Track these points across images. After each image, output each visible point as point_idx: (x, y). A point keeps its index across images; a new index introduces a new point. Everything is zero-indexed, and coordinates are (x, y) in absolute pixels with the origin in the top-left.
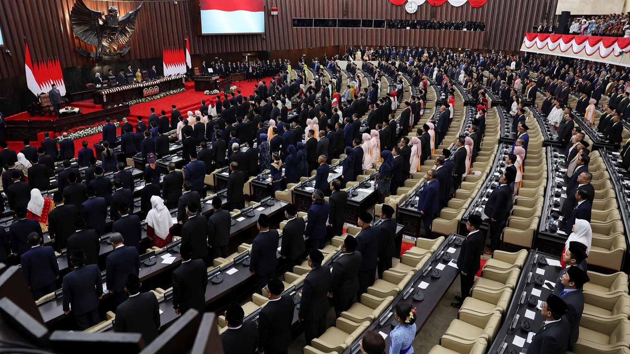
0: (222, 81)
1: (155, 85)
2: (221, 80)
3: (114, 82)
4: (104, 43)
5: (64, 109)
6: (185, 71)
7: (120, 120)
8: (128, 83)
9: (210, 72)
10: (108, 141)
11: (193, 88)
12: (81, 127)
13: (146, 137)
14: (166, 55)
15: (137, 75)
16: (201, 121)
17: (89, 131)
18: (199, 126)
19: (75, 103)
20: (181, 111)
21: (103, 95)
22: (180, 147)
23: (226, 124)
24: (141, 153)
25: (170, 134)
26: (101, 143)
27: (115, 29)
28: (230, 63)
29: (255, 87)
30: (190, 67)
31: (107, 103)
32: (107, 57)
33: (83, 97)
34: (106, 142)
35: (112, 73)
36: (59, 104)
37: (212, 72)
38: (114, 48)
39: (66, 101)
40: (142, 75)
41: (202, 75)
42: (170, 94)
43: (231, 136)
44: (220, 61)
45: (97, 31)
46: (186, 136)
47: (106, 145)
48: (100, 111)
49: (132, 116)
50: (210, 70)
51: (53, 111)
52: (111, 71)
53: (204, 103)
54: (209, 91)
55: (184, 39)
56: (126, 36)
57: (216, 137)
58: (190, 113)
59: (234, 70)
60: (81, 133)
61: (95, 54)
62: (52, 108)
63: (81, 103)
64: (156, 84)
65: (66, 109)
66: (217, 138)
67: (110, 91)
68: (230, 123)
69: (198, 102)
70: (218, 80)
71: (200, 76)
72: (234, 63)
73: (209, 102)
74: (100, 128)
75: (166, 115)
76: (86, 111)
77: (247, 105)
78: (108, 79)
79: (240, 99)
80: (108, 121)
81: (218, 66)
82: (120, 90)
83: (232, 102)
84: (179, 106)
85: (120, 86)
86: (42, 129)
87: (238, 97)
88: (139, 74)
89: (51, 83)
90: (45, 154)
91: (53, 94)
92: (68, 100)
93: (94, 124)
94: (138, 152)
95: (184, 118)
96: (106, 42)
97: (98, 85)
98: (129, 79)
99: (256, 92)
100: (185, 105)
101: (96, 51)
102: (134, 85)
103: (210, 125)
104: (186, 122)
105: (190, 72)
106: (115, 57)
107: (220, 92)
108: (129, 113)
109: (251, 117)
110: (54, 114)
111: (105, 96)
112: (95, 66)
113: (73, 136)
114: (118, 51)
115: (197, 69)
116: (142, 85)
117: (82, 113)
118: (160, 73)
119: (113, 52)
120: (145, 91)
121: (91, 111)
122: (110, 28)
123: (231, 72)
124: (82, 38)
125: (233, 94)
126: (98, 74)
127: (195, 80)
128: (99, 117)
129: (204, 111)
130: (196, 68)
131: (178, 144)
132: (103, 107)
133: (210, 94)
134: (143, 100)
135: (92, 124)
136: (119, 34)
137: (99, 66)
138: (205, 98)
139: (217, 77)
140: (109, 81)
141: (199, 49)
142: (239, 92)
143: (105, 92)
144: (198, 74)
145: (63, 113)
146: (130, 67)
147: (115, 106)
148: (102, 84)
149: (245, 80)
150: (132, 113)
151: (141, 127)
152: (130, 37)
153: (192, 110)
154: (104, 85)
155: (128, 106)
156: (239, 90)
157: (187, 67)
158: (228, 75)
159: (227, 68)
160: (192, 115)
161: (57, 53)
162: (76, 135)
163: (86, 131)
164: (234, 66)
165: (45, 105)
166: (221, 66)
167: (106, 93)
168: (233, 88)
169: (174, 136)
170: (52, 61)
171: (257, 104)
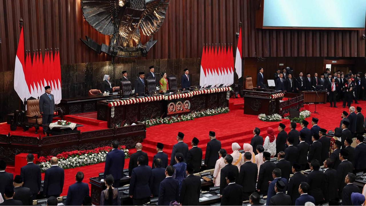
0: (288, 102)
1: (186, 99)
2: (287, 99)
3: (127, 90)
4: (122, 34)
5: (57, 123)
6: (232, 82)
7: (131, 147)
8: (147, 93)
9: (270, 85)
10: (113, 175)
11: (241, 109)
12: (75, 152)
13: (167, 177)
14: (205, 56)
15: (162, 83)
16: (252, 160)
17: (85, 158)
18: (249, 168)
19: (71, 116)
20: (222, 142)
21: (110, 108)
22: (215, 197)
23: (293, 170)
24: (157, 199)
25: (203, 176)
26: (100, 177)
27: (138, 14)
28: (301, 74)
29: (343, 115)
30: (240, 76)
31: (116, 120)
32: (123, 53)
33: (82, 108)
34: (110, 176)
35: (127, 77)
36: (50, 116)
37: (274, 85)
38: (134, 41)
39: (59, 111)
40: (168, 83)
41: (258, 90)
42: (207, 115)
43: (300, 190)
44: (286, 69)
45: (114, 15)
46: (228, 181)
47: (109, 182)
48: (104, 131)
49: (149, 142)
50: (271, 83)
51: (41, 125)
52: (126, 74)
53: (258, 133)
54: (267, 115)
55: (234, 33)
56: (152, 24)
57: (276, 188)
58: (235, 145)
59: (308, 85)
60: (74, 160)
61: (108, 48)
62: (40, 121)
63: (79, 117)
64: (188, 98)
65: (60, 123)
66: (278, 190)
67: (121, 103)
68: (298, 168)
69: (248, 130)
70: (281, 98)
71: (254, 91)
72: (309, 75)
73: (266, 132)
74: (102, 156)
75: (200, 146)
76: (84, 129)
77: (326, 143)
78: (121, 85)
79: (315, 132)
80: (116, 147)
81: (283, 78)
82: (135, 102)
83: (303, 135)
84: (219, 134)
85: (136, 97)
86: (24, 149)
87: (312, 129)
88: (164, 80)
89: (44, 85)
90: (23, 186)
91: (45, 101)
92: (62, 111)
93: (93, 149)
94: (153, 198)
95: (227, 154)
96: (125, 31)
97: (105, 92)
98: (150, 86)
99: (345, 122)
100: (228, 133)
101: (110, 43)
102: (156, 96)
103: (267, 169)
104: (230, 160)
105: (238, 83)
106: (134, 54)
107: (283, 117)
108: (145, 137)
109: (334, 164)
110: (41, 128)
111: (113, 110)
112: (106, 65)
113: (62, 163)
114: (139, 46)
115: (249, 81)
116: (166, 98)
117: (79, 132)
118: (195, 82)
119: (132, 46)
120: (170, 108)
121: (92, 129)
122: (132, 12)
123: (302, 89)
124: (93, 24)
125: (305, 123)
126: (107, 77)
127: (246, 96)
128: (102, 139)
129: (258, 146)
130: (248, 78)
131: (213, 193)
132: (109, 126)
133: (267, 120)
134: (166, 120)
135: (90, 149)
136: (144, 21)
137: (110, 65)
138: (261, 126)
139: (281, 95)
140: (121, 88)
141: (256, 51)
142: (316, 121)
143: (114, 103)
144: (252, 87)
145: (54, 128)
146: (153, 69)
147: (126, 125)
148: (111, 91)
149: (324, 103)
150: (149, 137)
151: (162, 159)
152: (158, 26)
153: (238, 142)
154: (114, 94)
155: (145, 126)
156: (315, 118)
157: (236, 75)
158: (297, 93)
159: (296, 82)
160: (239, 150)
161: (58, 43)
162: (67, 162)
163: (81, 159)
164: (309, 79)
165: (32, 114)
166: (288, 78)
167: (116, 105)
168: (305, 113)
169: (207, 180)
170: (50, 55)
171: (345, 142)
